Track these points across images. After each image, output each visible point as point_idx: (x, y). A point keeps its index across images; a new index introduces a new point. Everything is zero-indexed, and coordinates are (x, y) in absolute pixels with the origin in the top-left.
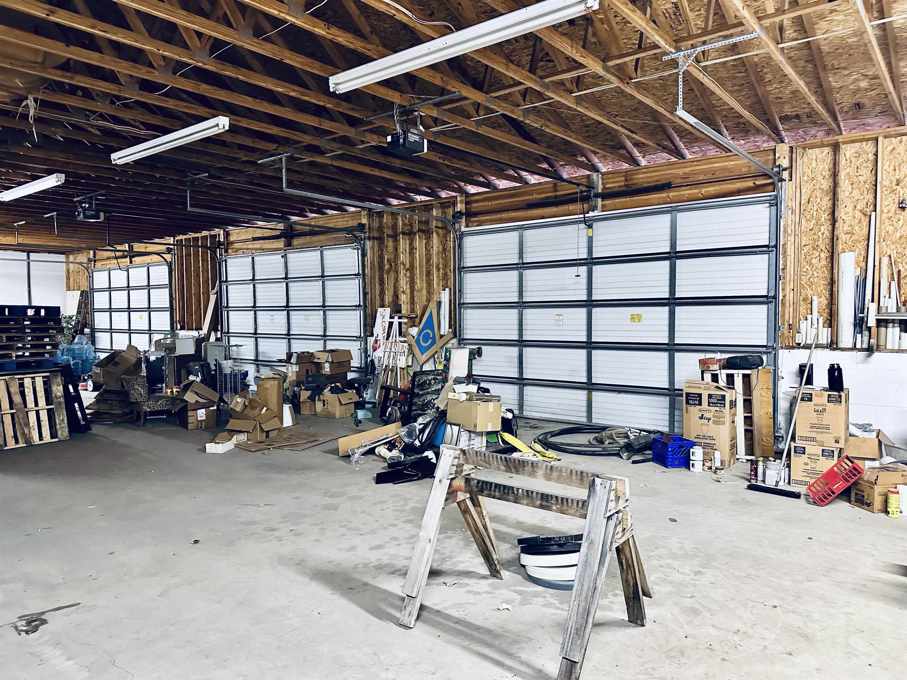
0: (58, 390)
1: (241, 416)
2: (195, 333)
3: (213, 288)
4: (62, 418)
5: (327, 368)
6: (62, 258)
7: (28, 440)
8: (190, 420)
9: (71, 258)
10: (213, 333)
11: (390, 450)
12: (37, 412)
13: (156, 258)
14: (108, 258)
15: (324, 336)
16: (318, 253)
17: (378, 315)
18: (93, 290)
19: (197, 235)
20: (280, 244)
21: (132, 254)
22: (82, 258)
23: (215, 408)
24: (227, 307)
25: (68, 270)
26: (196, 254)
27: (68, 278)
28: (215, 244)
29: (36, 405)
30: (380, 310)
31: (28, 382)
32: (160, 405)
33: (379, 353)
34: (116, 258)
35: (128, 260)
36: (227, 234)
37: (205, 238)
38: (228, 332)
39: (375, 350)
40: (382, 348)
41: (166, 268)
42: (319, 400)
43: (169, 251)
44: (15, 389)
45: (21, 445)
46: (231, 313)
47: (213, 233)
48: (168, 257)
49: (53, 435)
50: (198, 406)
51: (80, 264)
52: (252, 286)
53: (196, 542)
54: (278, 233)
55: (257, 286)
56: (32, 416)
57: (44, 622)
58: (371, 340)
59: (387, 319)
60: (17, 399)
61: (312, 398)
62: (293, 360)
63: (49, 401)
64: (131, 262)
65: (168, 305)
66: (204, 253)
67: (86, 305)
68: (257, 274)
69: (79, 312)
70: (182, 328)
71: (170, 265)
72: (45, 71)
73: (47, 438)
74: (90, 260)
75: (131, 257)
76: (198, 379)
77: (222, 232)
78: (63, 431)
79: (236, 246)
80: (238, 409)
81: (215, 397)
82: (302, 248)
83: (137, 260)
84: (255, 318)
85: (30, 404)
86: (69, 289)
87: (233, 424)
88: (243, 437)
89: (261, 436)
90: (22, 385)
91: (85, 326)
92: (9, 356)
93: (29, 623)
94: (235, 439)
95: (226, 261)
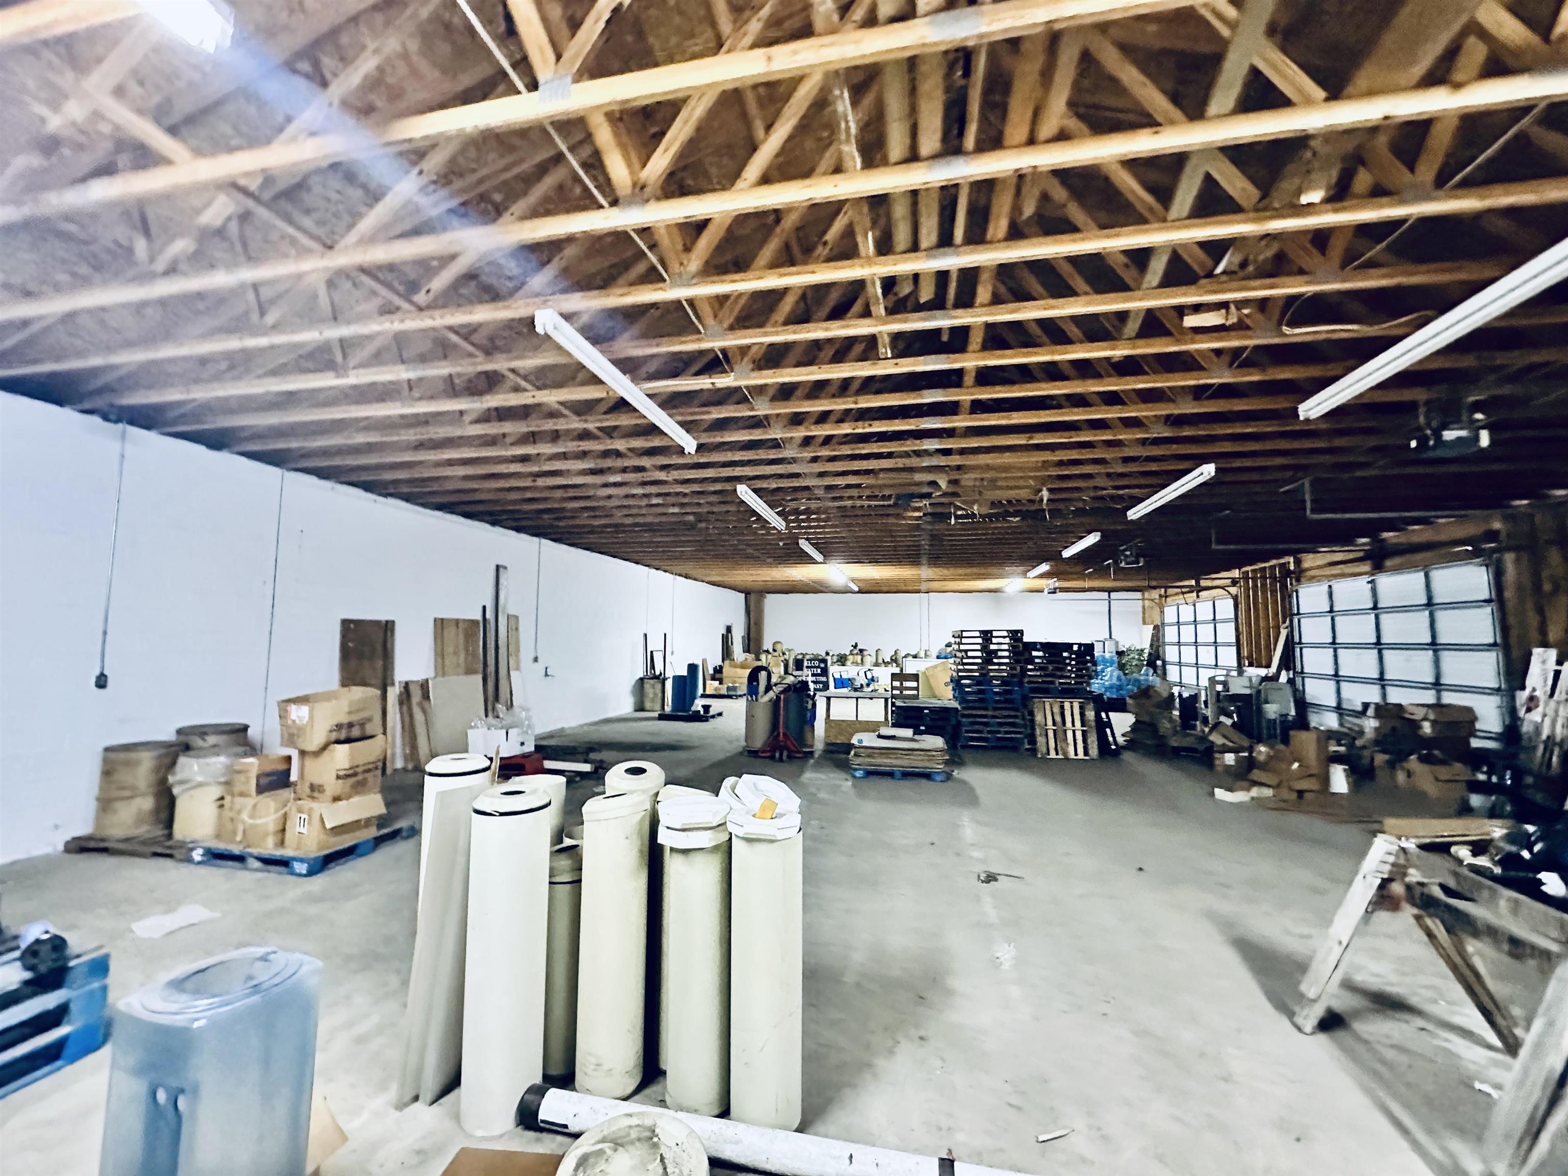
0: (1091, 715)
1: (1264, 766)
2: (1263, 672)
3: (1284, 622)
4: (1093, 740)
5: (1427, 728)
6: (1138, 595)
7: (1065, 753)
8: (1217, 762)
9: (1147, 595)
10: (1284, 673)
11: (1475, 854)
12: (1074, 731)
13: (1221, 591)
14: (1177, 594)
15: (1437, 685)
16: (1422, 574)
17: (1534, 659)
18: (1163, 624)
19: (1263, 565)
20: (1366, 567)
21: (1199, 589)
22: (1155, 594)
23: (1246, 754)
24: (1300, 643)
25: (1144, 607)
26: (1264, 585)
27: (1144, 613)
28: (1286, 572)
29: (1073, 725)
30: (1537, 652)
31: (1067, 705)
32: (1187, 742)
33: (1536, 716)
34: (1183, 593)
35: (1195, 594)
36: (1298, 562)
37: (1273, 568)
38: (1302, 672)
39: (1529, 710)
40: (1540, 709)
41: (1231, 602)
42: (1403, 769)
43: (1234, 582)
44: (1056, 710)
45: (1061, 757)
46: (1304, 650)
47: (1282, 561)
48: (1233, 590)
49: (1086, 753)
50: (1225, 750)
51: (1152, 600)
52: (1329, 618)
53: (1141, 869)
54: (1361, 554)
55: (1337, 619)
56: (1070, 734)
57: (996, 880)
58: (1522, 697)
59: (1552, 666)
60: (1058, 719)
61: (1392, 765)
62: (1371, 712)
63: (1083, 724)
64: (1198, 597)
65: (1234, 640)
66: (1273, 584)
67: (1158, 640)
68: (1335, 604)
69: (1151, 645)
70: (1251, 665)
71: (1235, 598)
72: (1047, 470)
73: (1081, 755)
74: (1160, 596)
75: (1198, 592)
76: (1229, 722)
77: (1291, 560)
78: (1094, 751)
79: (1312, 573)
80: (1262, 758)
81: (1246, 743)
82: (1397, 569)
83: (1203, 594)
84: (1336, 657)
85: (1069, 724)
86: (1144, 623)
87: (1256, 774)
88: (1268, 792)
89: (1286, 794)
90: (1062, 707)
91: (1158, 658)
92: (1052, 683)
93: (988, 876)
94: (1255, 792)
95: (1297, 591)
